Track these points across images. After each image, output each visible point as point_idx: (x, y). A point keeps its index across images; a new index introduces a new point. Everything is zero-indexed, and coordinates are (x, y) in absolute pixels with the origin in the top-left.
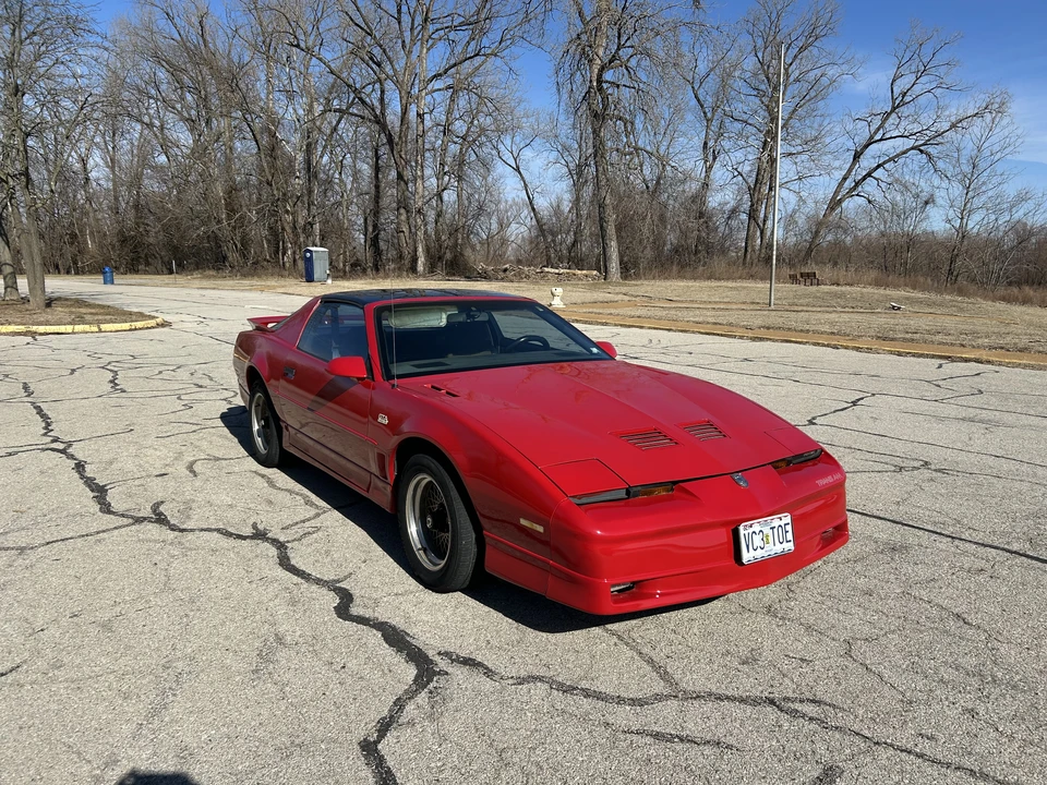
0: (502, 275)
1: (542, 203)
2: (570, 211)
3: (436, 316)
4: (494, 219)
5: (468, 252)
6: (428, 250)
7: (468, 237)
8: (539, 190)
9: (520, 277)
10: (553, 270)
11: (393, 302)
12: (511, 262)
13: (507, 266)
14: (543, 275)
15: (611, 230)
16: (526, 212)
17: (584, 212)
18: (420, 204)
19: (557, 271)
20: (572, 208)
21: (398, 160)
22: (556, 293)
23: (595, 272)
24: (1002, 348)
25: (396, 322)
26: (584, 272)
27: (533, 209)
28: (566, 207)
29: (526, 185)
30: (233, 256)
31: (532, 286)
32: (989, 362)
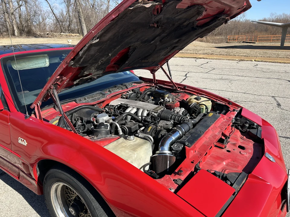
0: (47, 36)
1: (57, 12)
2: (66, 15)
3: (43, 61)
4: (40, 17)
5: (33, 28)
6: (18, 28)
7: (32, 23)
8: (55, 7)
9: (53, 36)
10: (64, 34)
11: (14, 54)
12: (49, 31)
13: (48, 33)
14: (61, 36)
15: (83, 20)
16: (51, 15)
17: (71, 14)
18: (12, 11)
19: (65, 34)
20: (67, 13)
22: (69, 41)
23: (78, 34)
24: (206, 54)
25: (17, 66)
26: (75, 34)
27: (54, 14)
28: (65, 13)
29: (50, 6)
31: (59, 39)
32: (206, 58)
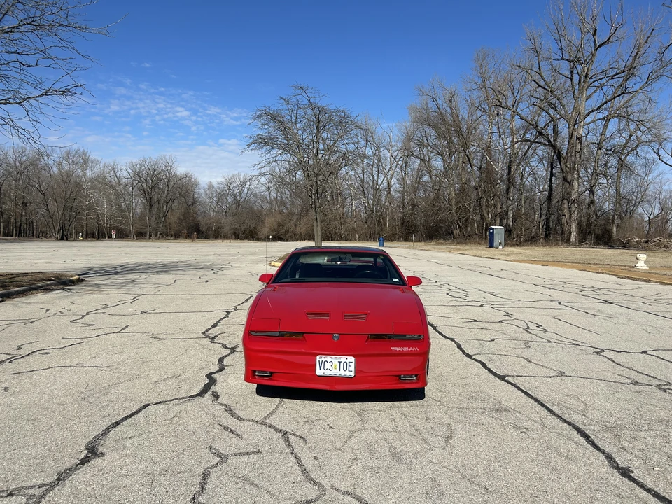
18: (575, 196)
21: (564, 169)
22: (640, 258)
30: (457, 232)
